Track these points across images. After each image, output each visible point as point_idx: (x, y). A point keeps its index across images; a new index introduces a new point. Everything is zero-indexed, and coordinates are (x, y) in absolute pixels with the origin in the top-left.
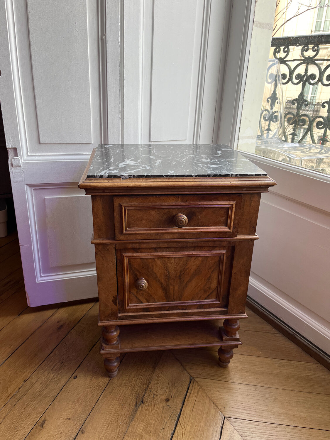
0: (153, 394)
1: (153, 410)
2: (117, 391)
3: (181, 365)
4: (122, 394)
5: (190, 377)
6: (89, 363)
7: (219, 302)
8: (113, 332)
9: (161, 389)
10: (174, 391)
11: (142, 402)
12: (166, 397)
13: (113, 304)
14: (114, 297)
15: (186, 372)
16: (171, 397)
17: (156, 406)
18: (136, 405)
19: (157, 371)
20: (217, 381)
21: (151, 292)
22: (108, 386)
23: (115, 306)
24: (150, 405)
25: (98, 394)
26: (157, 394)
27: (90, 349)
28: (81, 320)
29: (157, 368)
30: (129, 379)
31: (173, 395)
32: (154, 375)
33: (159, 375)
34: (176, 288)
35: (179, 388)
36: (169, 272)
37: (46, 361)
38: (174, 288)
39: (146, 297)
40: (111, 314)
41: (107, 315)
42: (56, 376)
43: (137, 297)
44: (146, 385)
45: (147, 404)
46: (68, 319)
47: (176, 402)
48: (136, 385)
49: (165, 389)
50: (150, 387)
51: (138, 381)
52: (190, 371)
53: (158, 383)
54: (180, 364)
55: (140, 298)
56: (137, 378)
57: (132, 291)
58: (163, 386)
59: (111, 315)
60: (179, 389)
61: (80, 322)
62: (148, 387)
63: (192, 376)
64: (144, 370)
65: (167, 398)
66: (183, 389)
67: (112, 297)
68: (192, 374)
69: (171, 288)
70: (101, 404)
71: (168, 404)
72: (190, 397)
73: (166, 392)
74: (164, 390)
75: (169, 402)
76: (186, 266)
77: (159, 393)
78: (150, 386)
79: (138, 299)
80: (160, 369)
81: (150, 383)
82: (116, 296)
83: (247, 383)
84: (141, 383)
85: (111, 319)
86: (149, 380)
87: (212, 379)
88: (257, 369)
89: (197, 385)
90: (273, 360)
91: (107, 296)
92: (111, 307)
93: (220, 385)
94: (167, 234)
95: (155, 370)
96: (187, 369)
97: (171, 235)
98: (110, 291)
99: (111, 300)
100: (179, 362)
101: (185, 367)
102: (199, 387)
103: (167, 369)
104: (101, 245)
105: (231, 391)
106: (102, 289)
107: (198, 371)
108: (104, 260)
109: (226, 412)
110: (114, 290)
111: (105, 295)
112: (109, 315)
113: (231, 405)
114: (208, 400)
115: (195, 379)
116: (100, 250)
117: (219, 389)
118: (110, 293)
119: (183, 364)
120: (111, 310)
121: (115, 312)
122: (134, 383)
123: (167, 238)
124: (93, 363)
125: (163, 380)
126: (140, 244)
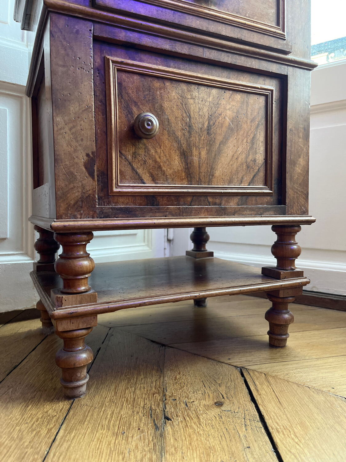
0: (182, 403)
1: (200, 424)
2: (98, 415)
3: (208, 358)
4: (112, 417)
5: (237, 368)
6: (11, 389)
7: (271, 190)
9: (194, 393)
10: (222, 389)
11: (167, 419)
12: (213, 400)
13: (87, 175)
14: (88, 155)
15: (223, 364)
16: (223, 398)
17: (201, 417)
18: (157, 428)
19: (168, 373)
21: (160, 158)
22: (71, 412)
23: (90, 179)
24: (188, 419)
25: (50, 430)
26: (192, 401)
29: (165, 370)
30: (116, 393)
31: (225, 396)
32: (166, 379)
33: (176, 377)
34: (204, 153)
35: (227, 384)
36: (190, 117)
38: (200, 153)
39: (151, 171)
40: (82, 201)
41: (72, 202)
44: (159, 393)
45: (180, 419)
47: (238, 402)
48: (138, 398)
49: (203, 391)
50: (170, 395)
51: (138, 392)
52: (230, 362)
53: (182, 388)
54: (205, 359)
55: (140, 171)
56: (133, 388)
57: (123, 152)
58: (196, 389)
59: (80, 203)
62: (165, 395)
63: (239, 366)
64: (142, 376)
65: (215, 401)
66: (236, 383)
67: (84, 155)
68: (235, 364)
69: (195, 152)
70: (65, 445)
71: (223, 408)
72: (259, 390)
73: (207, 394)
74: (200, 392)
75: (224, 405)
76: (218, 107)
77: (193, 398)
79: (137, 173)
80: (172, 369)
81: (164, 390)
82: (92, 154)
83: (334, 355)
84: (145, 394)
85: (81, 214)
86: (161, 387)
87: (277, 361)
88: (332, 340)
89: (256, 373)
90: (342, 329)
91: (73, 149)
92: (81, 182)
93: (295, 366)
94: (191, 17)
95: (165, 373)
96: (222, 361)
97: (198, 20)
98: (79, 139)
99: (83, 164)
100: (202, 356)
101: (216, 359)
102: (263, 375)
103: (187, 368)
104: (63, 17)
105: (321, 367)
106: (62, 131)
107: (244, 359)
108: (68, 55)
109: (340, 392)
110: (89, 137)
111: (69, 147)
112: (76, 203)
113: (339, 382)
114: (295, 387)
115: (246, 369)
116: (61, 27)
117: (299, 370)
118: (80, 143)
119: (210, 358)
120: (80, 190)
121: (89, 196)
122: (131, 396)
123: (190, 24)
124: (21, 388)
125: (189, 380)
126: (140, 35)
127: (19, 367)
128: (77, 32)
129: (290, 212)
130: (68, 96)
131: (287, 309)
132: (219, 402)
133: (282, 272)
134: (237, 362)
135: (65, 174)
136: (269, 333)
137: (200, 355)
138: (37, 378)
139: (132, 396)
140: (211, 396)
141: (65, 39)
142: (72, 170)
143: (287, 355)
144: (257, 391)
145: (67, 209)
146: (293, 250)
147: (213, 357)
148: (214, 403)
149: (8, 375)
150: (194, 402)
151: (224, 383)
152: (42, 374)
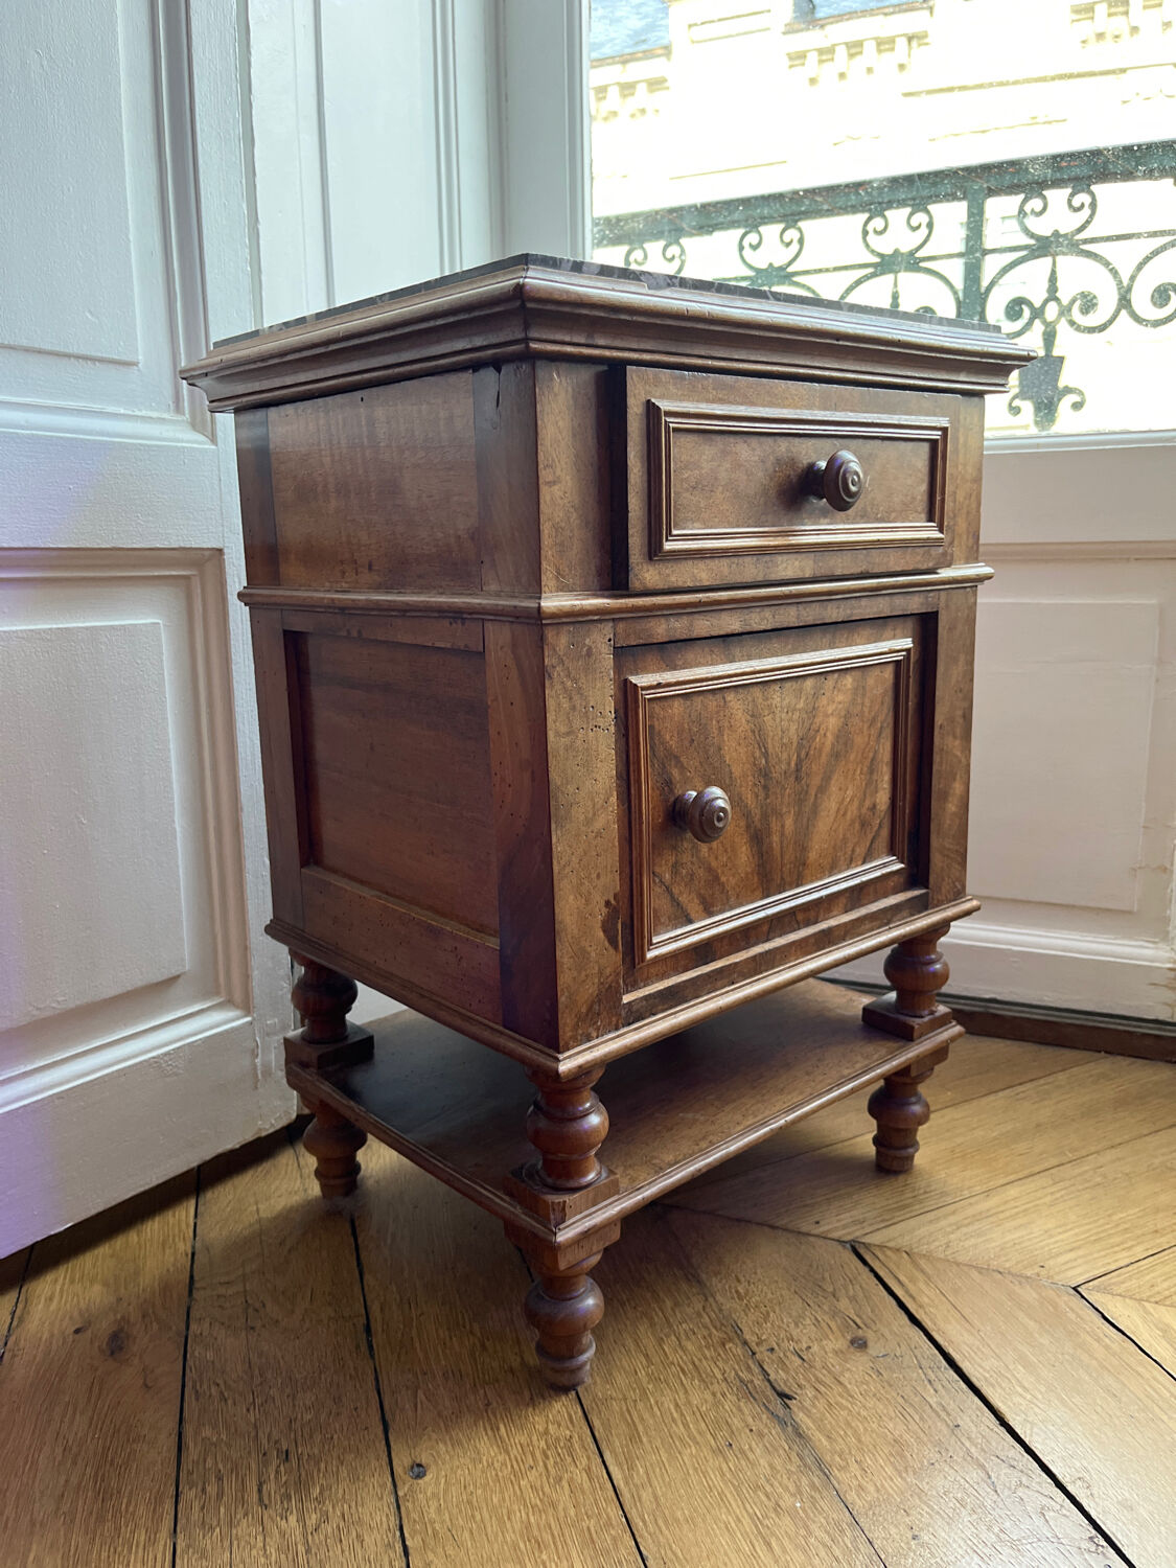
0: (788, 1354)
1: (852, 1397)
2: (653, 1415)
3: (773, 1227)
4: (682, 1415)
5: (844, 1247)
6: (420, 1393)
7: (903, 863)
8: (586, 1114)
9: (797, 1326)
10: (844, 1304)
11: (783, 1396)
12: (844, 1336)
13: (607, 945)
14: (608, 903)
15: (812, 1239)
16: (859, 1327)
17: (842, 1379)
18: (783, 1423)
19: (715, 1283)
20: (935, 1212)
21: (717, 858)
22: (596, 1423)
23: (612, 951)
24: (823, 1389)
25: (588, 1471)
26: (805, 1346)
27: (364, 1348)
28: (196, 1278)
29: (704, 1276)
30: (647, 1356)
31: (858, 1321)
32: (718, 1297)
33: (737, 1292)
34: (789, 822)
35: (847, 1291)
36: (766, 755)
37: (189, 1494)
38: (783, 826)
39: (702, 892)
40: (600, 1001)
41: (584, 1010)
42: (313, 1519)
43: (673, 898)
44: (730, 1340)
45: (809, 1392)
46: (120, 1300)
47: (891, 1331)
48: (700, 1360)
49: (813, 1318)
50: (755, 1339)
51: (690, 1346)
52: (821, 1229)
53: (766, 1317)
54: (767, 1229)
55: (683, 899)
56: (673, 1338)
57: (657, 869)
58: (794, 1314)
59: (596, 1006)
60: (851, 1292)
61: (197, 1285)
62: (745, 1343)
63: (845, 1239)
64: (669, 1304)
65: (849, 1338)
66: (864, 1285)
67: (602, 904)
68: (835, 1235)
69: (775, 826)
70: (646, 1495)
71: (872, 1351)
72: (915, 1296)
73: (823, 1324)
74: (808, 1321)
75: (870, 1344)
76: (814, 717)
77: (805, 1339)
78: (748, 1336)
79: (678, 904)
80: (716, 1274)
81: (738, 1331)
82: (615, 898)
83: (1012, 1177)
84: (708, 1347)
85: (598, 1029)
86: (724, 1322)
87: (913, 1214)
88: (995, 1134)
89: (889, 1253)
90: (1001, 1094)
91: (583, 901)
92: (597, 962)
93: (952, 1219)
94: (785, 557)
95: (708, 1284)
96: (804, 1229)
97: (796, 559)
98: (594, 876)
99: (600, 925)
100: (758, 1224)
101: (790, 1226)
102: (905, 1255)
103: (744, 1263)
104: (566, 628)
105: (1001, 1216)
106: (567, 870)
107: (846, 1218)
108: (574, 708)
109: (1059, 1273)
110: (609, 867)
111: (579, 897)
112: (590, 1009)
113: (1046, 1249)
114: (975, 1274)
115: (864, 1243)
116: (561, 653)
117: (964, 1230)
118: (594, 884)
119: (777, 1225)
120: (596, 980)
121: (610, 986)
122: (681, 1358)
123: (784, 573)
124: (439, 1386)
125: (770, 1296)
126: (691, 618)
127: (376, 1326)
128: (589, 653)
129: (935, 902)
130: (575, 793)
131: (916, 1094)
132: (856, 1337)
133: (916, 1022)
134: (836, 1229)
135: (572, 957)
136: (876, 1141)
137: (749, 1222)
138: (448, 1351)
139: (684, 1357)
140: (832, 1324)
141: (568, 676)
142: (583, 943)
143: (925, 1192)
144: (911, 1296)
145: (576, 1027)
146: (935, 974)
147: (783, 1222)
148: (848, 1343)
149: (372, 1357)
150: (810, 1347)
151: (840, 1290)
152: (451, 1338)
